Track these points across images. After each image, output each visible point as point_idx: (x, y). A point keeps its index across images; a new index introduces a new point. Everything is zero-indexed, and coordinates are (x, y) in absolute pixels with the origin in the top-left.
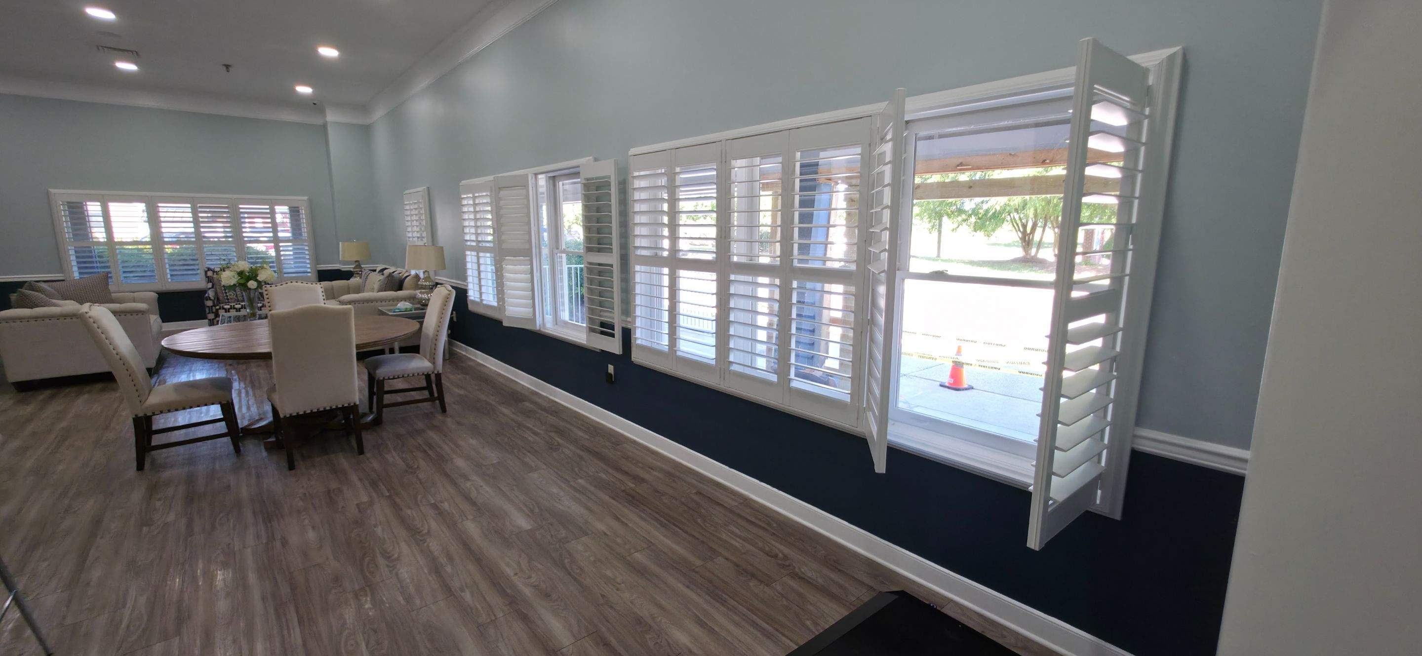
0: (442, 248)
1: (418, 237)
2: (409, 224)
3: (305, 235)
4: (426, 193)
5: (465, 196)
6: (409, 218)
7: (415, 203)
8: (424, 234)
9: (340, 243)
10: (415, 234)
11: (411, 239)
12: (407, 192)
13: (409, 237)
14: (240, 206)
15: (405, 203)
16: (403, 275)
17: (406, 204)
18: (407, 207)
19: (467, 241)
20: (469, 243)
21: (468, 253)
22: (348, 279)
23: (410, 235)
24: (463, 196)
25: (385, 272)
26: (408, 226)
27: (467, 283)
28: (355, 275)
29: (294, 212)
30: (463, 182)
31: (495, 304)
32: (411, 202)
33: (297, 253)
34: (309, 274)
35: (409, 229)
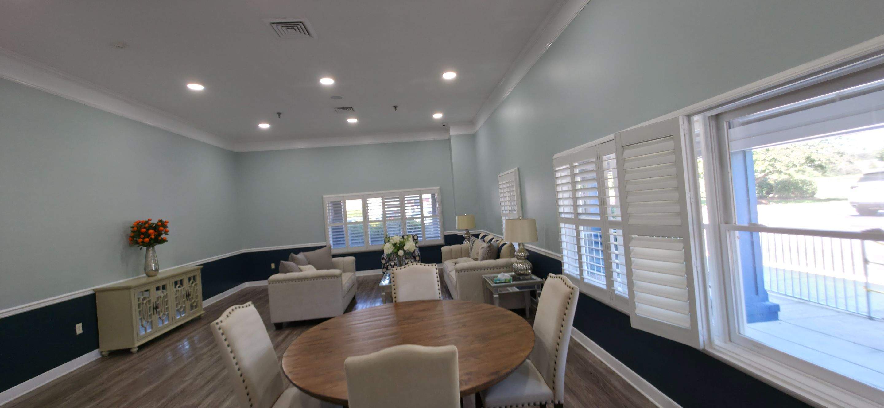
0: (534, 221)
1: (510, 211)
2: (503, 200)
3: (438, 212)
4: (517, 172)
5: (559, 169)
6: (502, 195)
7: (507, 183)
8: (516, 208)
9: (457, 217)
10: (507, 208)
11: (504, 212)
12: (501, 175)
13: (503, 211)
14: (405, 196)
15: (500, 183)
16: (500, 243)
17: (500, 185)
18: (501, 187)
19: (561, 213)
20: (563, 216)
21: (562, 225)
22: (461, 243)
23: (503, 208)
24: (557, 169)
25: (485, 238)
26: (501, 202)
27: (562, 256)
28: (465, 240)
29: (433, 197)
30: (556, 156)
31: (605, 287)
32: (504, 182)
33: (434, 223)
34: (440, 238)
35: (503, 204)
